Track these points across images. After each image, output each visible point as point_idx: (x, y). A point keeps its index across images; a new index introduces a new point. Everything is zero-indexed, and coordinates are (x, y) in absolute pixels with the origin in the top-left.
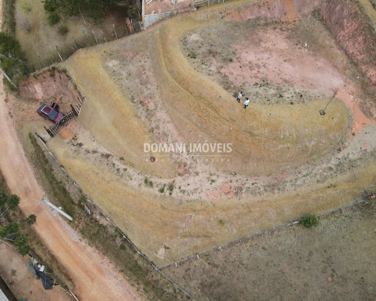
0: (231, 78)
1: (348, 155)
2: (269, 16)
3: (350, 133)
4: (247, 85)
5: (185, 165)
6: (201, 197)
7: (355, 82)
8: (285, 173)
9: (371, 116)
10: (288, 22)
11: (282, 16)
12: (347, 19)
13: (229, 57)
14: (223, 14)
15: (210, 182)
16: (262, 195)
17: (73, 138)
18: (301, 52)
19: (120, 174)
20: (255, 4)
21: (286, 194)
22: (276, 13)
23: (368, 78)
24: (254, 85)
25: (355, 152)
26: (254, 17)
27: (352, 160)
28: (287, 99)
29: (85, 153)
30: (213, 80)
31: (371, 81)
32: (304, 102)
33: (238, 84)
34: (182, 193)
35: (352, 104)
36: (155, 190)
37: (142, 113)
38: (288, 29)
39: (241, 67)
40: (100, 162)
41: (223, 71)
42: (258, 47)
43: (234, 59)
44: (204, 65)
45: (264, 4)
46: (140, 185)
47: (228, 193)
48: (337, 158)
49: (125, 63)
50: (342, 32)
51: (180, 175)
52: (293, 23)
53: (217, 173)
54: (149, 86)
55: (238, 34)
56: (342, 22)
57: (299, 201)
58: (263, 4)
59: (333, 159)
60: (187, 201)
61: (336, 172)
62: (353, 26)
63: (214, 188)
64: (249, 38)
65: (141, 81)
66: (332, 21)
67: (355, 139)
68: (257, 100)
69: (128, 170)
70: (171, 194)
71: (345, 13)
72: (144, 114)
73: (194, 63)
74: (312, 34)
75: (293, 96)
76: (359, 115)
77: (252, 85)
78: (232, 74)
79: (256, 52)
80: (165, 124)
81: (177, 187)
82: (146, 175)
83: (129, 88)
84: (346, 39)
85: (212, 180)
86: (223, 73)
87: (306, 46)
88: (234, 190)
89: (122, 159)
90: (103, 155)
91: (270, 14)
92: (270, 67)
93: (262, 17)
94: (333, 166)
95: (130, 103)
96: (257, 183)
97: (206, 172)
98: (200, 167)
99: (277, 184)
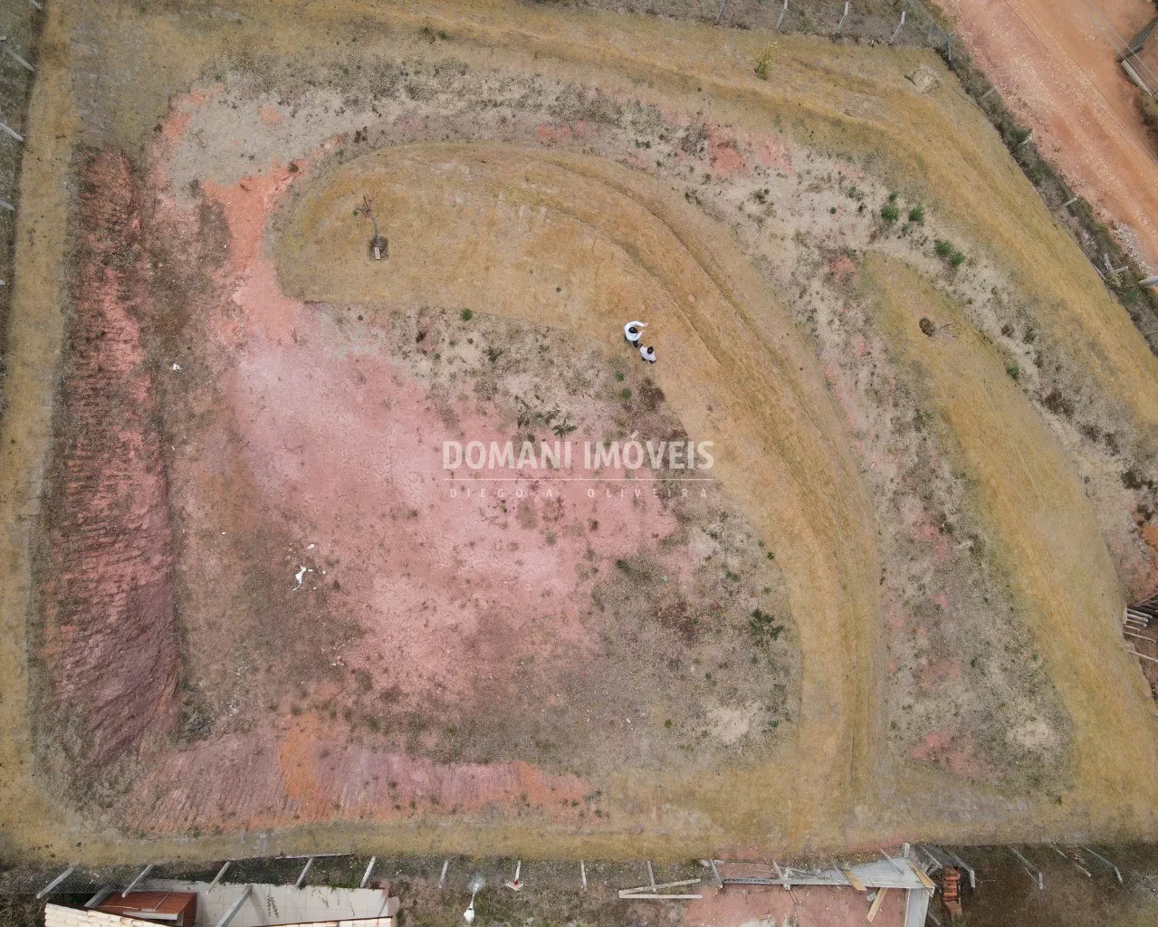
1: (343, 112)
2: (395, 760)
4: (598, 436)
5: (829, 279)
6: (808, 157)
7: (198, 353)
8: (544, 139)
9: (209, 207)
10: (326, 714)
12: (105, 616)
13: (626, 587)
14: (593, 807)
15: (768, 198)
16: (634, 101)
17: (1148, 517)
18: (336, 542)
19: (1023, 322)
20: (455, 811)
21: (566, 75)
22: (363, 762)
23: (144, 346)
24: (574, 428)
25: (316, 111)
26: (462, 769)
27: (339, 89)
28: (475, 336)
29: (1119, 441)
30: (718, 486)
31: (142, 330)
32: (421, 313)
34: (858, 188)
35: (248, 271)
36: (932, 228)
37: (949, 490)
38: (338, 674)
39: (595, 525)
40: (1080, 388)
41: (667, 525)
42: (494, 612)
43: (606, 568)
44: (731, 569)
45: (413, 805)
46: (971, 263)
47: (727, 145)
48: (380, 116)
49: (984, 727)
50: (143, 583)
51: (849, 253)
52: (304, 705)
53: (740, 218)
54: (911, 590)
55: (552, 700)
56: (128, 618)
57: (541, 37)
58: (417, 804)
59: (392, 118)
60: (850, 159)
61: (402, 74)
62: (101, 570)
63: (762, 175)
64: (513, 668)
65: (936, 624)
66: (153, 652)
67: (295, 152)
68: (585, 363)
69: (997, 331)
70: (892, 198)
71: (96, 648)
72: (938, 487)
73: (767, 591)
74: (253, 623)
75: (452, 344)
76: (246, 226)
77: (580, 430)
78: (635, 502)
79: (511, 589)
80: (873, 433)
81: (869, 216)
82: (951, 289)
83: (986, 600)
84: (143, 542)
85: (763, 203)
86: (668, 512)
87: (304, 569)
88: (706, 146)
89: (1013, 373)
90: (1066, 411)
91: (389, 766)
93: (428, 761)
94: (403, 96)
95: (986, 539)
96: (633, 144)
97: (773, 236)
98: (787, 257)
99: (579, 116)
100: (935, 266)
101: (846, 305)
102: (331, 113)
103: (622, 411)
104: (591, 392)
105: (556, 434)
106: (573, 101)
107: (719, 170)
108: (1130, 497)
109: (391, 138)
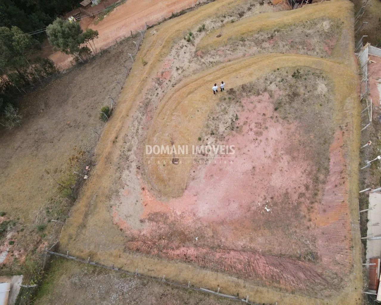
0: (254, 98)
1: (130, 171)
2: (327, 188)
3: (147, 186)
4: (240, 109)
5: (202, 57)
7: (193, 230)
8: (150, 119)
9: (149, 217)
11: (323, 207)
12: (277, 272)
13: (282, 109)
14: (344, 128)
15: (178, 67)
16: (145, 94)
17: (270, 2)
18: (259, 195)
19: (220, 17)
20: (345, 166)
21: (134, 110)
22: (328, 198)
23: (189, 247)
24: (237, 115)
25: (128, 178)
26: (331, 166)
27: (123, 170)
28: (206, 137)
29: (252, 4)
30: (258, 79)
31: (184, 246)
33: (244, 101)
34: (181, 46)
35: (171, 208)
36: (194, 32)
37: (262, 35)
38: (299, 203)
39: (264, 115)
40: (238, 9)
41: (266, 95)
42: (285, 149)
43: (276, 114)
44: (280, 81)
45: (343, 178)
46: (204, 25)
47: (162, 74)
48: (134, 161)
49: (323, 37)
50: (265, 261)
51: (196, 51)
52: (308, 217)
53: (182, 74)
54: (287, 47)
55: (312, 137)
56: (277, 267)
57: (123, 113)
59: (135, 158)
61: (123, 152)
62: (261, 270)
63: (172, 67)
64: (302, 147)
66: (288, 264)
67: (138, 187)
68: (219, 108)
69: (222, 23)
70: (185, 39)
71: (288, 276)
72: (261, 38)
73: (287, 72)
74: (281, 230)
77: (237, 113)
78: (259, 102)
79: (279, 143)
80: (244, 51)
81: (188, 45)
82: (209, 31)
83: (291, 31)
84: (252, 259)
85: (179, 69)
86: (263, 94)
87: (266, 208)
88: (161, 80)
89: (233, 22)
90: (243, 13)
91: (330, 189)
92: (252, 146)
93: (328, 177)
94: (129, 153)
95: (275, 28)
96: (156, 97)
97: (188, 68)
98: (194, 66)
99: (146, 109)
100: (203, 33)
101: (209, 54)
102: (130, 174)
103: (234, 100)
104: (228, 108)
105: (237, 120)
106: (142, 109)
107: (168, 78)
108: (265, 5)
109: (140, 160)
